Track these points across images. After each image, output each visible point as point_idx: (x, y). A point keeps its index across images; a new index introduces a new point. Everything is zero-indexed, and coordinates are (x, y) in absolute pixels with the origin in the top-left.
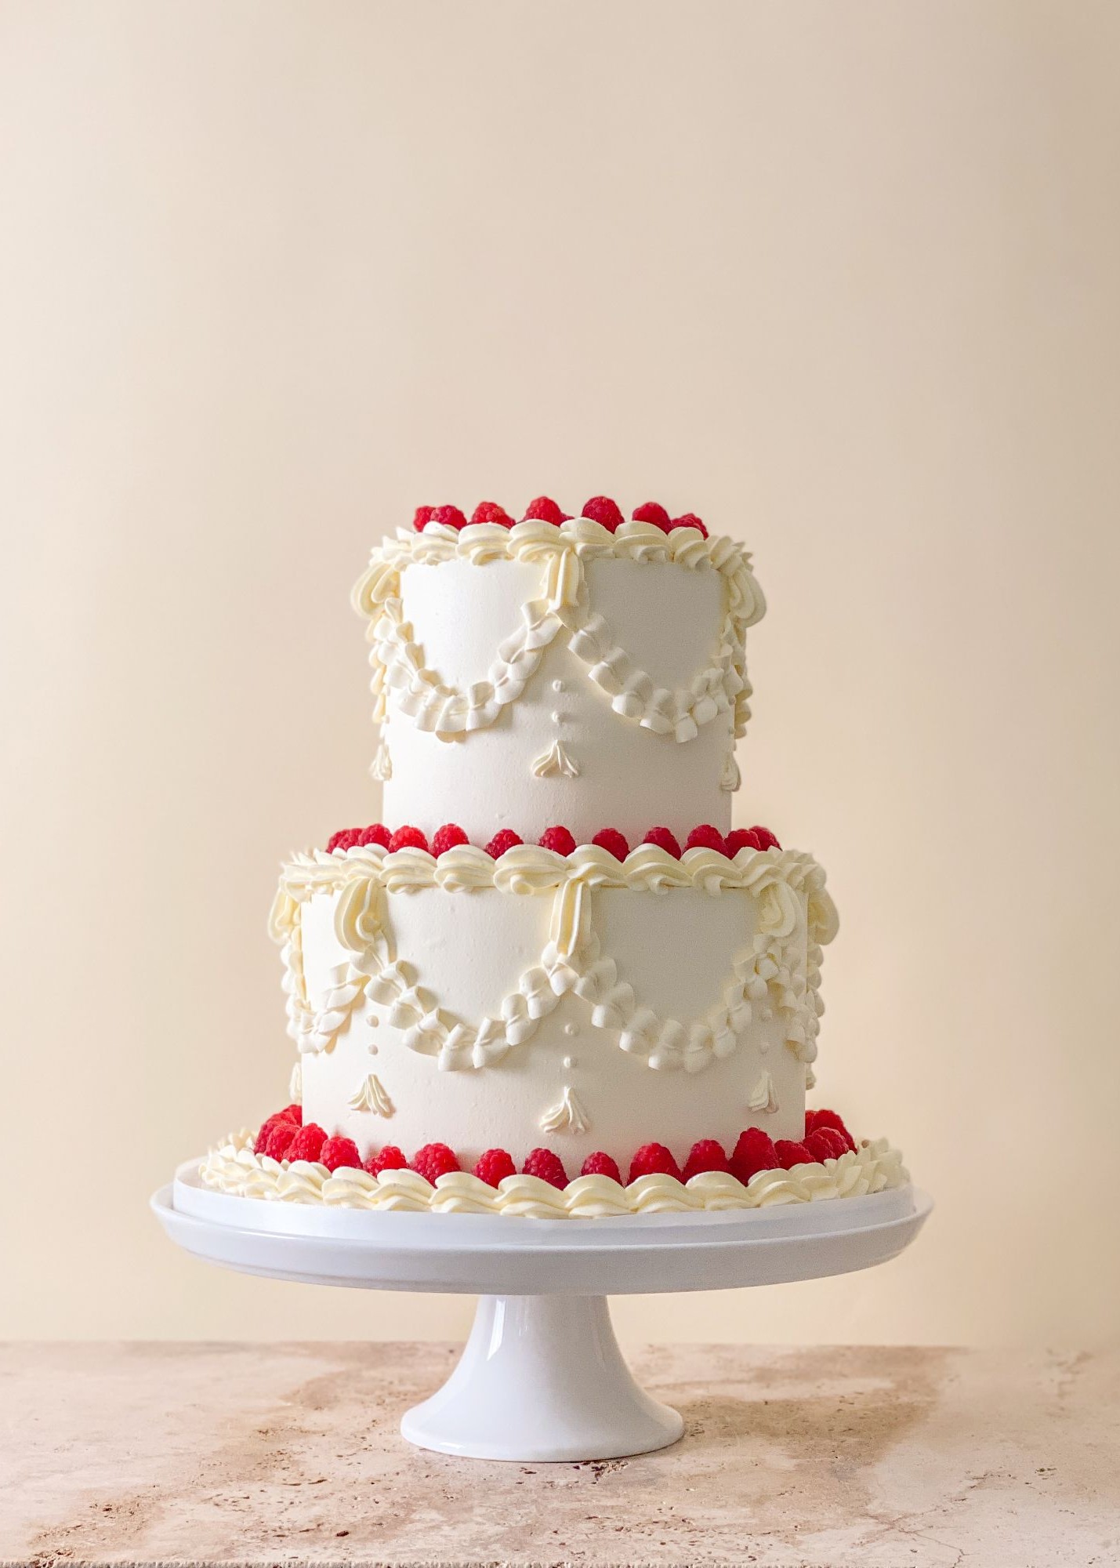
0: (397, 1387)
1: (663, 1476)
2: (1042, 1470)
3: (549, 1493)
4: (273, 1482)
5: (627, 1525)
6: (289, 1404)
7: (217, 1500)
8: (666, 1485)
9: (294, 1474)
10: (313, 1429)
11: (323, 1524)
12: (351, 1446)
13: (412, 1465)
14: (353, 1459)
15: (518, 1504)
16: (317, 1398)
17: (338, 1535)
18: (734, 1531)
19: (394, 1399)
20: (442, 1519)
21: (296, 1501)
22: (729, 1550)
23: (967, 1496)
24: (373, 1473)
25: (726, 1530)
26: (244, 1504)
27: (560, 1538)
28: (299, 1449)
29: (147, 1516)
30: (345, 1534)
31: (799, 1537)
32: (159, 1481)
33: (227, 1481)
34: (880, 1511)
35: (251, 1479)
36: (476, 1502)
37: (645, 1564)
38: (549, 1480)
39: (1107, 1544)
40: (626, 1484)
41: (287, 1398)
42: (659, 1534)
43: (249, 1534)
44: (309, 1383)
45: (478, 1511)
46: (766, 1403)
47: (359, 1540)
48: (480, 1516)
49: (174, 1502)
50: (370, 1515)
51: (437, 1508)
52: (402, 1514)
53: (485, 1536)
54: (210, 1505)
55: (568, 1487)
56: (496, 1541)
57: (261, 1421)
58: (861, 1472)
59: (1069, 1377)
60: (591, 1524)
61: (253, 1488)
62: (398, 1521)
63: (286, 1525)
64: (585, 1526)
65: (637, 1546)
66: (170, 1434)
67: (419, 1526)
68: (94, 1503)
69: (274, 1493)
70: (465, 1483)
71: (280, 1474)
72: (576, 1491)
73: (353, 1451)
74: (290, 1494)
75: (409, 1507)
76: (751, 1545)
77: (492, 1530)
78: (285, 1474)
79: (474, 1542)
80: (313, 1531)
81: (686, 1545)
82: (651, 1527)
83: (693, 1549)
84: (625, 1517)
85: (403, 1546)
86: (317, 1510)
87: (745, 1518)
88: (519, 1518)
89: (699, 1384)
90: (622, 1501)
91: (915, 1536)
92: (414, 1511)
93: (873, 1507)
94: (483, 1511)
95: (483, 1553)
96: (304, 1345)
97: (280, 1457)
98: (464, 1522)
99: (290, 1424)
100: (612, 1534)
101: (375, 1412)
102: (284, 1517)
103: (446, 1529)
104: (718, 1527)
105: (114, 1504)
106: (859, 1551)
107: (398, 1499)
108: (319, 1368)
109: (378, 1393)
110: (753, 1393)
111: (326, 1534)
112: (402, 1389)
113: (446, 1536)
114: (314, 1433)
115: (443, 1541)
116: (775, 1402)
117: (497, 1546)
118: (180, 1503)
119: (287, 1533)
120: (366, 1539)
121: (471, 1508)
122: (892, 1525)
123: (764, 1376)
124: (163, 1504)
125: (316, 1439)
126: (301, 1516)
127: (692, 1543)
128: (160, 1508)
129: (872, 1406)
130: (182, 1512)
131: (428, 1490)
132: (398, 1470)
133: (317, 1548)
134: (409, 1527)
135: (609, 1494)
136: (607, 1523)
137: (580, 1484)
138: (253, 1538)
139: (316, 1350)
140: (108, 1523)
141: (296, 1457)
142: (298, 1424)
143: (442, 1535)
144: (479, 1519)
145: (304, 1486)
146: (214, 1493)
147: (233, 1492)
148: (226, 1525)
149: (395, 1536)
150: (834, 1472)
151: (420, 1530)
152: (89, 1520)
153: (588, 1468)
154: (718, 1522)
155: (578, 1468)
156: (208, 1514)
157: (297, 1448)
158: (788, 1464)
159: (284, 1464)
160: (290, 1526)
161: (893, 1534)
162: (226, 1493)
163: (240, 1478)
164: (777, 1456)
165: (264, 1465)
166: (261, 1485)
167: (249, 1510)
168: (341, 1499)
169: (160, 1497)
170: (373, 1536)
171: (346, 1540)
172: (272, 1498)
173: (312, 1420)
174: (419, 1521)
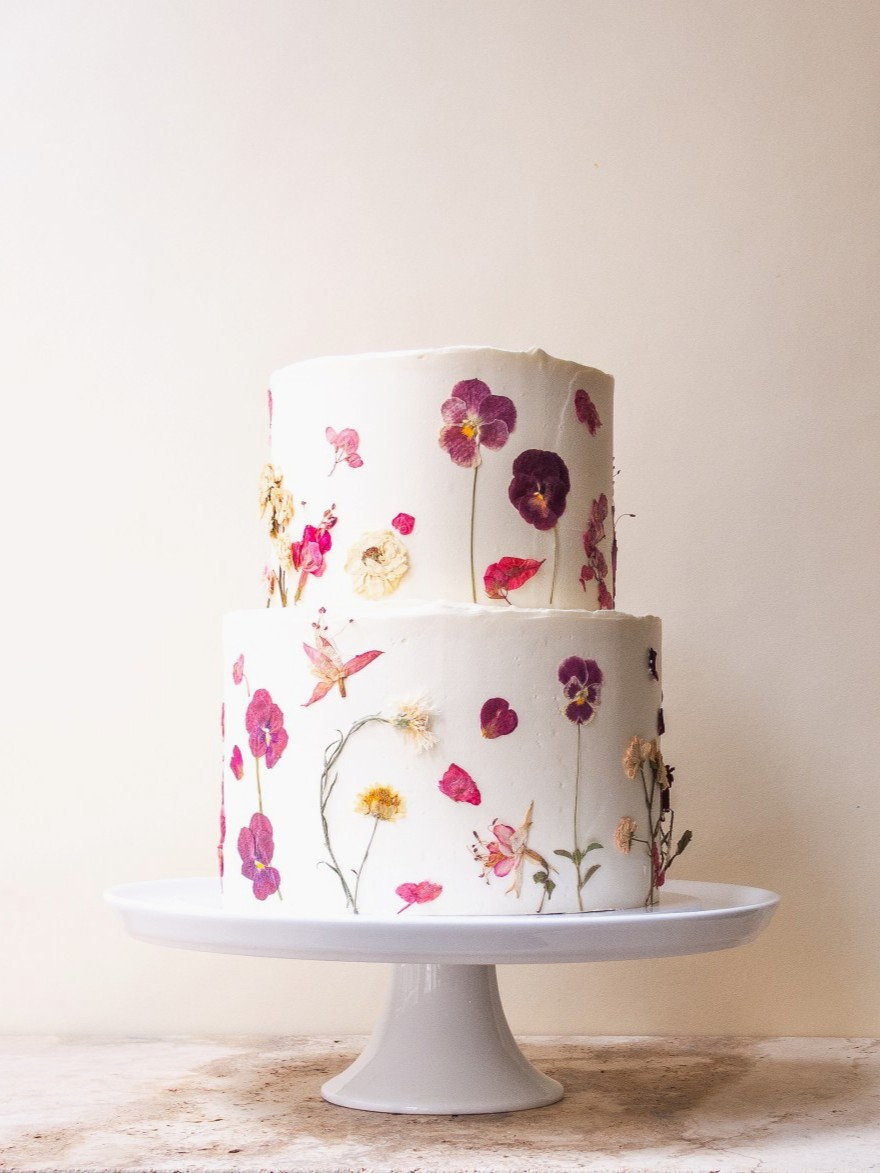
2: (834, 1112)
3: (411, 1126)
4: (178, 1121)
5: (477, 1146)
6: (196, 1074)
7: (130, 1131)
9: (196, 1116)
10: (212, 1088)
11: (218, 1145)
12: (247, 1098)
14: (247, 1107)
16: (220, 1070)
17: (230, 1152)
18: (567, 1149)
20: (319, 1142)
21: (197, 1131)
23: (768, 1127)
25: (560, 1148)
26: (152, 1134)
28: (202, 1102)
30: (236, 1151)
31: (622, 1153)
32: (82, 1120)
33: (139, 1119)
34: (694, 1137)
35: (160, 1119)
36: (349, 1132)
37: (489, 1170)
41: (194, 1070)
42: (503, 1150)
43: (154, 1152)
44: (213, 1061)
45: (349, 1137)
46: (602, 1072)
47: (248, 1155)
48: (352, 1141)
49: (94, 1132)
50: (259, 1140)
51: (316, 1136)
52: (285, 1139)
54: (124, 1134)
55: (429, 1123)
57: (172, 1084)
58: (679, 1113)
60: (445, 1145)
61: (162, 1125)
62: (282, 1144)
63: (186, 1146)
64: (439, 1146)
66: (93, 1091)
67: (300, 1146)
68: (25, 1133)
69: (179, 1127)
70: (342, 1122)
71: (184, 1116)
72: (434, 1125)
73: (248, 1103)
74: (192, 1127)
76: (581, 1158)
77: (361, 1150)
78: (189, 1115)
79: (345, 1156)
80: (211, 1150)
81: (524, 1157)
82: (497, 1147)
83: (530, 1160)
84: (476, 1141)
85: (285, 1159)
87: (577, 1141)
88: (386, 1142)
89: (546, 1061)
90: (472, 1132)
91: (720, 1151)
92: (295, 1138)
93: (686, 1135)
94: (355, 1137)
95: (352, 1163)
97: (185, 1106)
98: (337, 1144)
99: (195, 1085)
100: (463, 1151)
101: (270, 1079)
102: (186, 1141)
103: (322, 1149)
104: (553, 1146)
105: (42, 1133)
106: (672, 1159)
107: (284, 1131)
108: (223, 1053)
109: (271, 1067)
110: (591, 1066)
111: (219, 1151)
113: (321, 1153)
114: (217, 1090)
115: (319, 1155)
116: (610, 1072)
117: (364, 1159)
118: (99, 1133)
119: (187, 1151)
120: (254, 1154)
121: (344, 1136)
123: (602, 1056)
124: (83, 1134)
125: (215, 1095)
126: (200, 1141)
127: (530, 1156)
128: (82, 1137)
129: (692, 1073)
130: (99, 1139)
131: (308, 1125)
132: (285, 1113)
133: (211, 1160)
134: (291, 1147)
136: (459, 1145)
138: (158, 1154)
139: (223, 1040)
141: (199, 1106)
142: (202, 1085)
143: (318, 1152)
145: (205, 1123)
146: (128, 1127)
147: (146, 1126)
148: (136, 1146)
149: (278, 1153)
150: (655, 1113)
151: (299, 1149)
152: (21, 1143)
154: (553, 1143)
156: (121, 1140)
157: (199, 1100)
158: (617, 1109)
159: (189, 1110)
160: (190, 1146)
161: (703, 1150)
162: (138, 1126)
163: (151, 1118)
164: (608, 1103)
165: (171, 1110)
166: (168, 1122)
167: (157, 1137)
168: (235, 1131)
169: (82, 1130)
170: (259, 1153)
171: (236, 1155)
172: (175, 1130)
173: (215, 1083)
174: (299, 1144)
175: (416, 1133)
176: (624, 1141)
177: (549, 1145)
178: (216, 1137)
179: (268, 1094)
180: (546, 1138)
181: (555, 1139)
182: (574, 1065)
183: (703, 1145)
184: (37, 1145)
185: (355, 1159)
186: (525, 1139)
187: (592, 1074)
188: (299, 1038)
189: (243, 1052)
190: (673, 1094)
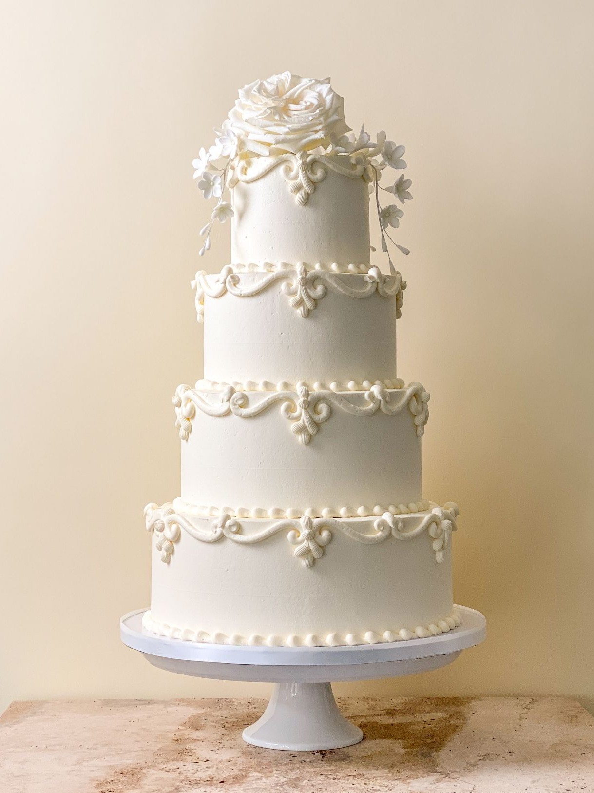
0: (229, 720)
1: (350, 757)
2: (510, 752)
3: (303, 764)
4: (187, 761)
5: (338, 777)
6: (183, 728)
7: (166, 769)
8: (352, 761)
9: (195, 758)
10: (197, 739)
11: (213, 778)
12: (216, 746)
13: (244, 753)
14: (218, 751)
15: (293, 769)
16: (195, 724)
17: (220, 782)
18: (382, 779)
19: (229, 725)
20: (261, 775)
21: (199, 769)
22: (381, 786)
23: (478, 763)
24: (229, 757)
25: (379, 779)
26: (178, 771)
27: (312, 783)
28: (195, 748)
29: (139, 776)
30: (223, 782)
31: (408, 781)
32: (139, 762)
33: (168, 761)
34: (442, 770)
35: (177, 760)
36: (274, 769)
38: (302, 759)
39: (534, 782)
40: (336, 761)
41: (182, 725)
42: (351, 780)
43: (184, 783)
44: (190, 718)
45: (275, 772)
46: (392, 724)
47: (229, 784)
48: (277, 774)
49: (148, 770)
50: (232, 774)
51: (259, 772)
52: (244, 774)
53: (280, 782)
54: (164, 771)
55: (311, 762)
56: (286, 784)
57: (174, 735)
58: (434, 754)
59: (525, 711)
60: (323, 777)
61: (180, 764)
62: (243, 777)
63: (198, 779)
64: (320, 778)
65: (343, 785)
66: (136, 741)
67: (253, 779)
68: (115, 771)
69: (189, 766)
70: (268, 761)
71: (189, 758)
72: (314, 764)
73: (217, 748)
74: (196, 767)
75: (247, 771)
76: (390, 784)
77: (283, 780)
78: (191, 758)
79: (277, 784)
80: (210, 781)
81: (362, 785)
82: (348, 778)
83: (366, 786)
84: (337, 774)
85: (248, 786)
86: (209, 773)
87: (386, 774)
88: (293, 775)
89: (362, 716)
90: (334, 768)
91: (456, 780)
92: (249, 773)
93: (438, 769)
94: (278, 772)
95: (281, 789)
96: (182, 700)
97: (187, 751)
98: (271, 777)
99: (186, 737)
100: (332, 781)
101: (223, 731)
102: (196, 775)
103: (264, 780)
104: (375, 777)
105: (123, 770)
106: (433, 786)
107: (241, 768)
108: (192, 711)
109: (221, 722)
110: (386, 720)
111: (215, 782)
112: (231, 720)
113: (264, 783)
114: (198, 740)
115: (264, 784)
116: (396, 725)
117: (286, 786)
118: (151, 771)
119: (199, 782)
121: (273, 771)
122: (447, 775)
123: (390, 712)
124: (144, 771)
125: (200, 743)
126: (202, 775)
127: (365, 784)
128: (144, 773)
129: (438, 725)
130: (153, 774)
131: (253, 764)
132: (238, 756)
133: (213, 787)
134: (249, 779)
135: (329, 765)
136: (330, 776)
137: (316, 761)
138: (186, 784)
139: (189, 702)
140: (124, 779)
141: (194, 751)
142: (190, 737)
143: (263, 782)
144: (277, 776)
145: (200, 763)
146: (164, 766)
147: (172, 765)
148: (173, 779)
149: (243, 783)
150: (422, 754)
151: (253, 780)
152: (116, 778)
153: (319, 754)
154: (375, 775)
155: (314, 754)
156: (164, 775)
157: (192, 747)
158: (404, 751)
159: (190, 754)
160: (199, 779)
161: (447, 779)
162: (169, 766)
163: (173, 760)
164: (398, 748)
165: (181, 754)
166: (182, 763)
167: (181, 773)
168: (218, 768)
169: (142, 768)
170: (234, 783)
171: (224, 784)
172: (188, 768)
173: (196, 734)
174: (252, 777)
175: (307, 769)
176: (409, 773)
177: (373, 776)
179: (225, 742)
180: (371, 772)
181: (375, 772)
182: (377, 719)
185: (281, 786)
186: (360, 772)
187: (387, 727)
188: (229, 700)
189: (203, 711)
190: (430, 741)
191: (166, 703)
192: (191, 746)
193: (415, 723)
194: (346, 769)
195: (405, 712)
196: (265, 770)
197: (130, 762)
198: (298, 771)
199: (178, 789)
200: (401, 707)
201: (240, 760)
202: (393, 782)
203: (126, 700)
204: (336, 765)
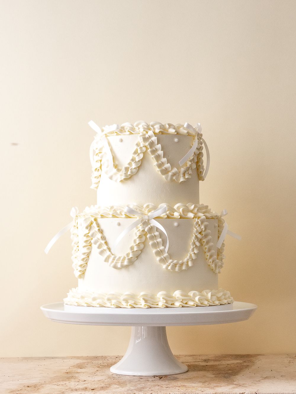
0: (102, 364)
1: (178, 378)
3: (147, 382)
4: (72, 381)
6: (72, 368)
7: (57, 384)
8: (179, 380)
9: (77, 380)
11: (87, 388)
13: (109, 378)
14: (93, 377)
15: (139, 384)
16: (80, 366)
18: (197, 387)
20: (119, 386)
21: (79, 384)
22: (196, 390)
23: (261, 380)
24: (99, 379)
25: (195, 387)
27: (151, 389)
29: (39, 388)
30: (93, 389)
31: (215, 388)
32: (40, 382)
33: (59, 381)
34: (237, 383)
37: (174, 393)
38: (147, 380)
40: (168, 380)
42: (177, 388)
43: (67, 390)
44: (77, 364)
46: (207, 365)
47: (97, 390)
50: (100, 386)
52: (108, 386)
54: (56, 385)
55: (152, 381)
56: (134, 390)
57: (65, 371)
58: (232, 377)
60: (159, 387)
61: (67, 382)
64: (157, 387)
65: (172, 390)
66: (41, 373)
67: (113, 388)
73: (92, 376)
74: (77, 383)
77: (132, 388)
78: (75, 380)
79: (128, 390)
80: (85, 389)
81: (184, 390)
82: (175, 387)
84: (168, 385)
85: (110, 391)
87: (201, 385)
88: (140, 386)
89: (188, 362)
90: (167, 383)
91: (245, 387)
92: (111, 385)
95: (131, 392)
96: (74, 357)
97: (72, 377)
98: (125, 387)
99: (74, 371)
100: (165, 388)
101: (98, 369)
102: (76, 387)
103: (120, 388)
105: (29, 385)
106: (231, 390)
107: (106, 384)
108: (80, 361)
109: (97, 365)
110: (203, 364)
111: (88, 390)
115: (120, 390)
116: (209, 365)
118: (47, 385)
119: (78, 390)
121: (127, 385)
123: (206, 361)
125: (82, 374)
126: (80, 387)
127: (186, 389)
128: (42, 386)
129: (236, 365)
130: (48, 387)
131: (114, 382)
133: (86, 392)
134: (110, 388)
135: (163, 382)
137: (155, 380)
138: (69, 391)
139: (78, 358)
141: (77, 377)
142: (76, 371)
144: (129, 386)
145: (80, 382)
146: (56, 383)
147: (62, 383)
148: (61, 389)
149: (107, 390)
150: (225, 377)
152: (24, 388)
153: (158, 377)
155: (154, 377)
156: (56, 387)
158: (212, 376)
159: (74, 378)
160: (78, 388)
162: (59, 383)
163: (62, 381)
164: (209, 374)
165: (69, 379)
166: (69, 382)
167: (66, 386)
168: (91, 384)
169: (41, 384)
170: (101, 390)
171: (94, 390)
172: (72, 384)
173: (79, 370)
174: (113, 387)
175: (149, 384)
178: (85, 386)
179: (98, 373)
180: (190, 384)
181: (194, 385)
182: (197, 363)
183: (240, 386)
184: (29, 389)
185: (131, 391)
186: (183, 385)
187: (203, 366)
188: (104, 357)
189: (84, 361)
190: (230, 372)
191: (63, 358)
192: (77, 375)
193: (221, 365)
194: (174, 383)
195: (215, 360)
196: (122, 384)
197: (34, 382)
198: (144, 385)
199: (63, 392)
200: (212, 358)
201: (106, 380)
202: (204, 389)
203: (38, 357)
204: (168, 382)
